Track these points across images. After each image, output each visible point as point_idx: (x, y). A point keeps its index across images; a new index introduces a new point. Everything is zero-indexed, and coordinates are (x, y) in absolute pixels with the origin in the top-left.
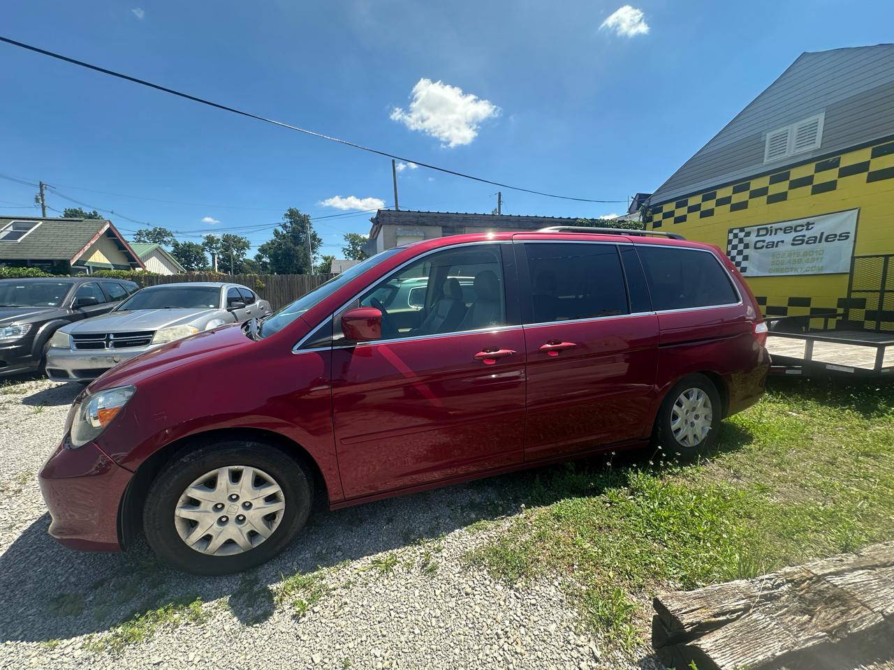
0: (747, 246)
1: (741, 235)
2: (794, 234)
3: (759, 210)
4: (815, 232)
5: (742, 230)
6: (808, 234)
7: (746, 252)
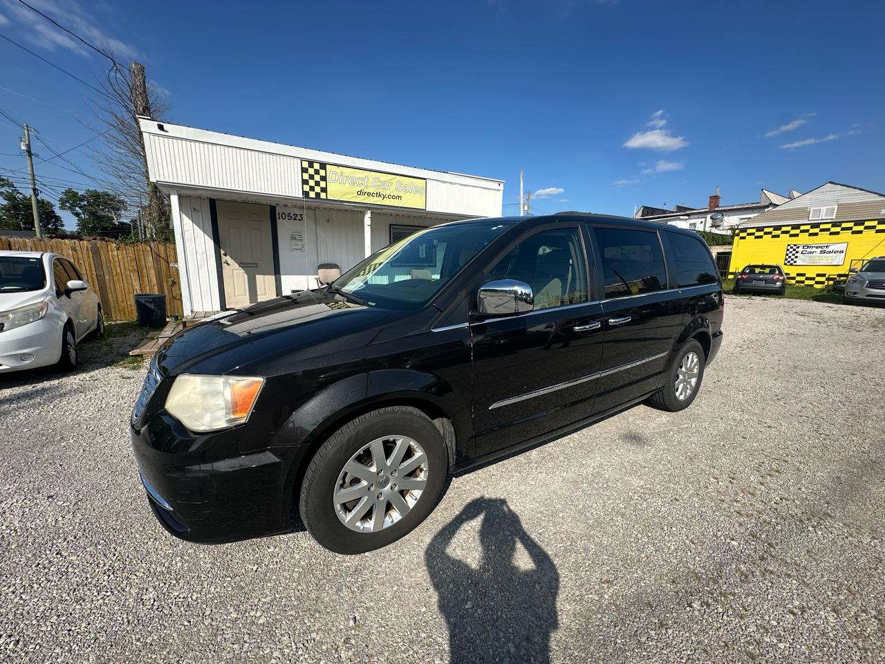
0: (797, 252)
1: (795, 247)
2: (820, 249)
3: (804, 239)
4: (830, 249)
5: (795, 245)
6: (827, 250)
7: (796, 255)
